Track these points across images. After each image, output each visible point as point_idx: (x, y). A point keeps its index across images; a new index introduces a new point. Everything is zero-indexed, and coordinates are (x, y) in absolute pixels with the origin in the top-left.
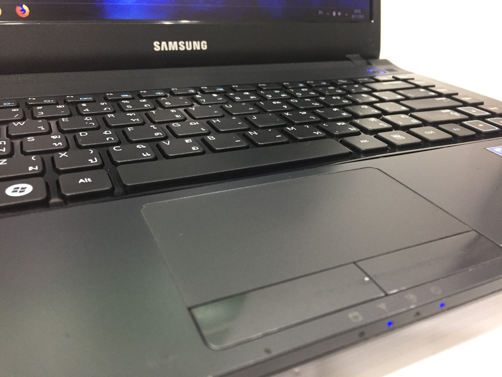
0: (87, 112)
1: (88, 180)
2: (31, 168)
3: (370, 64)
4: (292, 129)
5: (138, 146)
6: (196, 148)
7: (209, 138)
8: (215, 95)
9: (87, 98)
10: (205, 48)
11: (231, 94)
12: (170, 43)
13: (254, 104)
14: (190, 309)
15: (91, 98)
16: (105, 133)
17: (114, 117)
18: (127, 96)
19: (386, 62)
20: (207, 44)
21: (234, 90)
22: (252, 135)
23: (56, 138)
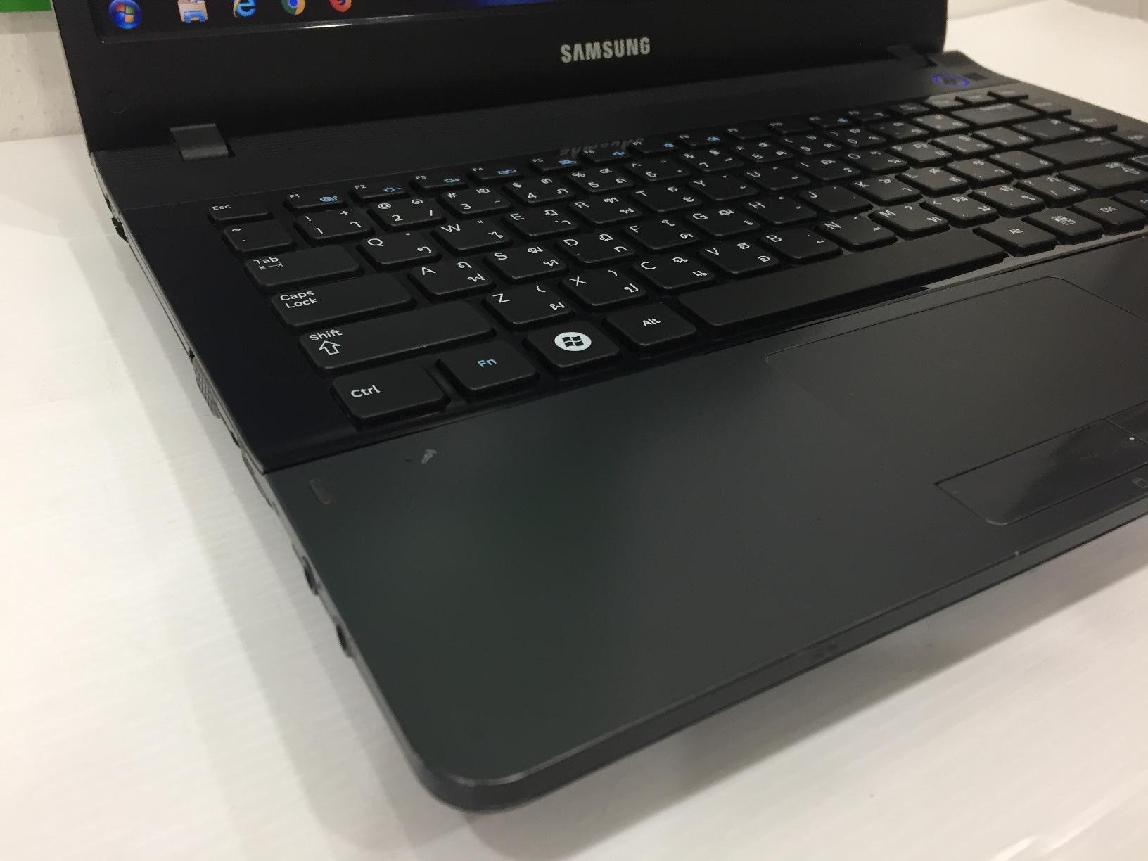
3: (932, 64)
10: (646, 50)
12: (588, 46)
19: (959, 59)
20: (651, 44)
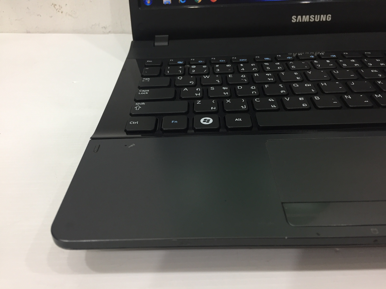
0: (243, 70)
1: (240, 120)
2: (212, 108)
4: (379, 96)
5: (269, 100)
6: (305, 105)
7: (316, 98)
8: (328, 61)
9: (243, 60)
11: (341, 61)
13: (356, 70)
14: (282, 203)
15: (246, 60)
16: (252, 88)
17: (258, 76)
18: (268, 59)
21: (343, 57)
22: (347, 98)
23: (225, 89)
